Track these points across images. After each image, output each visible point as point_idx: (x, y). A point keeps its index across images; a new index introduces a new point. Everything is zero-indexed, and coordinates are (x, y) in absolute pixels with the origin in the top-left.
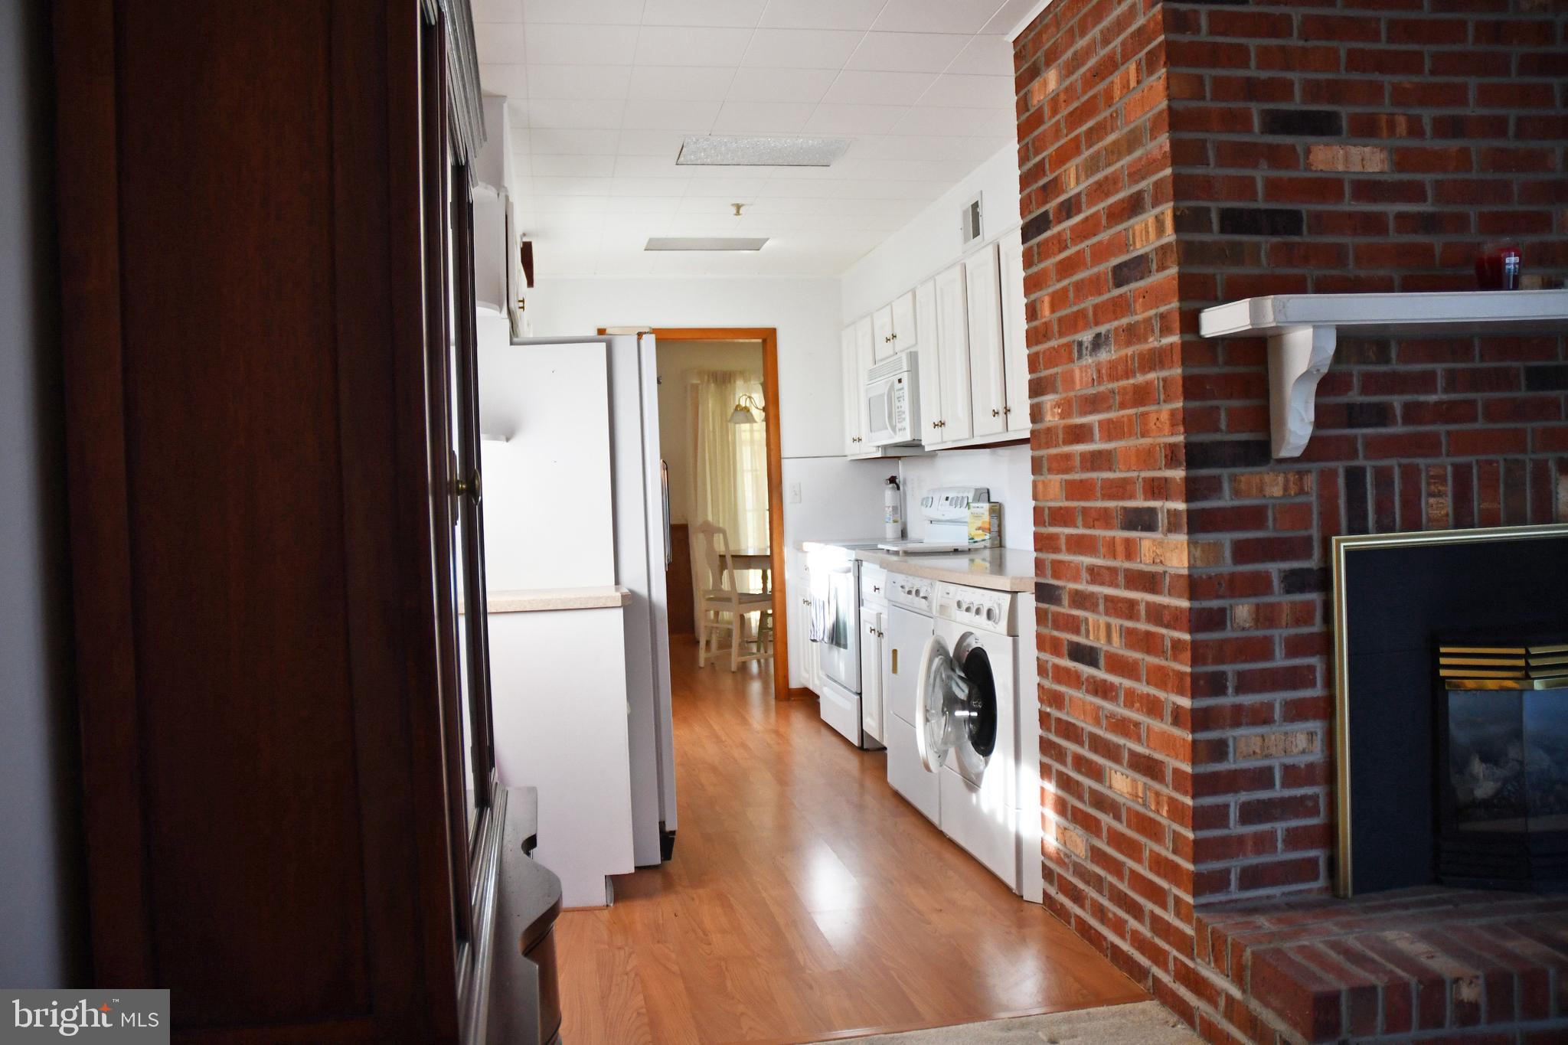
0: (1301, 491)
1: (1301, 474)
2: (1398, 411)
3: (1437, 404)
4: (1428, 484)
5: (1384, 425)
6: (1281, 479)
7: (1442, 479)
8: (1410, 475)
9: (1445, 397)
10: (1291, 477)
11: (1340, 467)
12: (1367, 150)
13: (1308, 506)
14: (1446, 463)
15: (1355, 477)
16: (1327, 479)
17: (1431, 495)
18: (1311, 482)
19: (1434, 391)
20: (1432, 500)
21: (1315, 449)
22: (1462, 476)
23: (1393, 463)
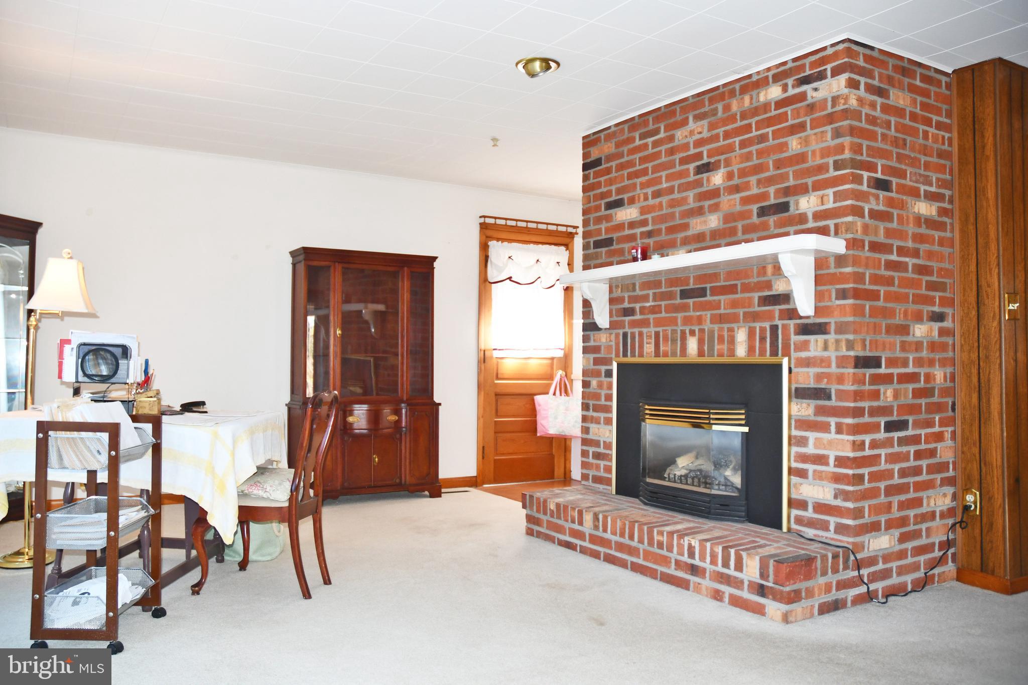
0: (611, 341)
1: (611, 334)
2: (638, 310)
3: (650, 306)
4: (647, 339)
5: (633, 315)
6: (605, 336)
7: (650, 337)
8: (641, 334)
9: (653, 304)
10: (608, 335)
11: (621, 332)
12: (632, 210)
13: (611, 346)
14: (652, 330)
15: (625, 335)
16: (617, 335)
17: (647, 343)
18: (613, 337)
19: (648, 301)
20: (648, 345)
21: (613, 325)
22: (657, 334)
23: (636, 330)
